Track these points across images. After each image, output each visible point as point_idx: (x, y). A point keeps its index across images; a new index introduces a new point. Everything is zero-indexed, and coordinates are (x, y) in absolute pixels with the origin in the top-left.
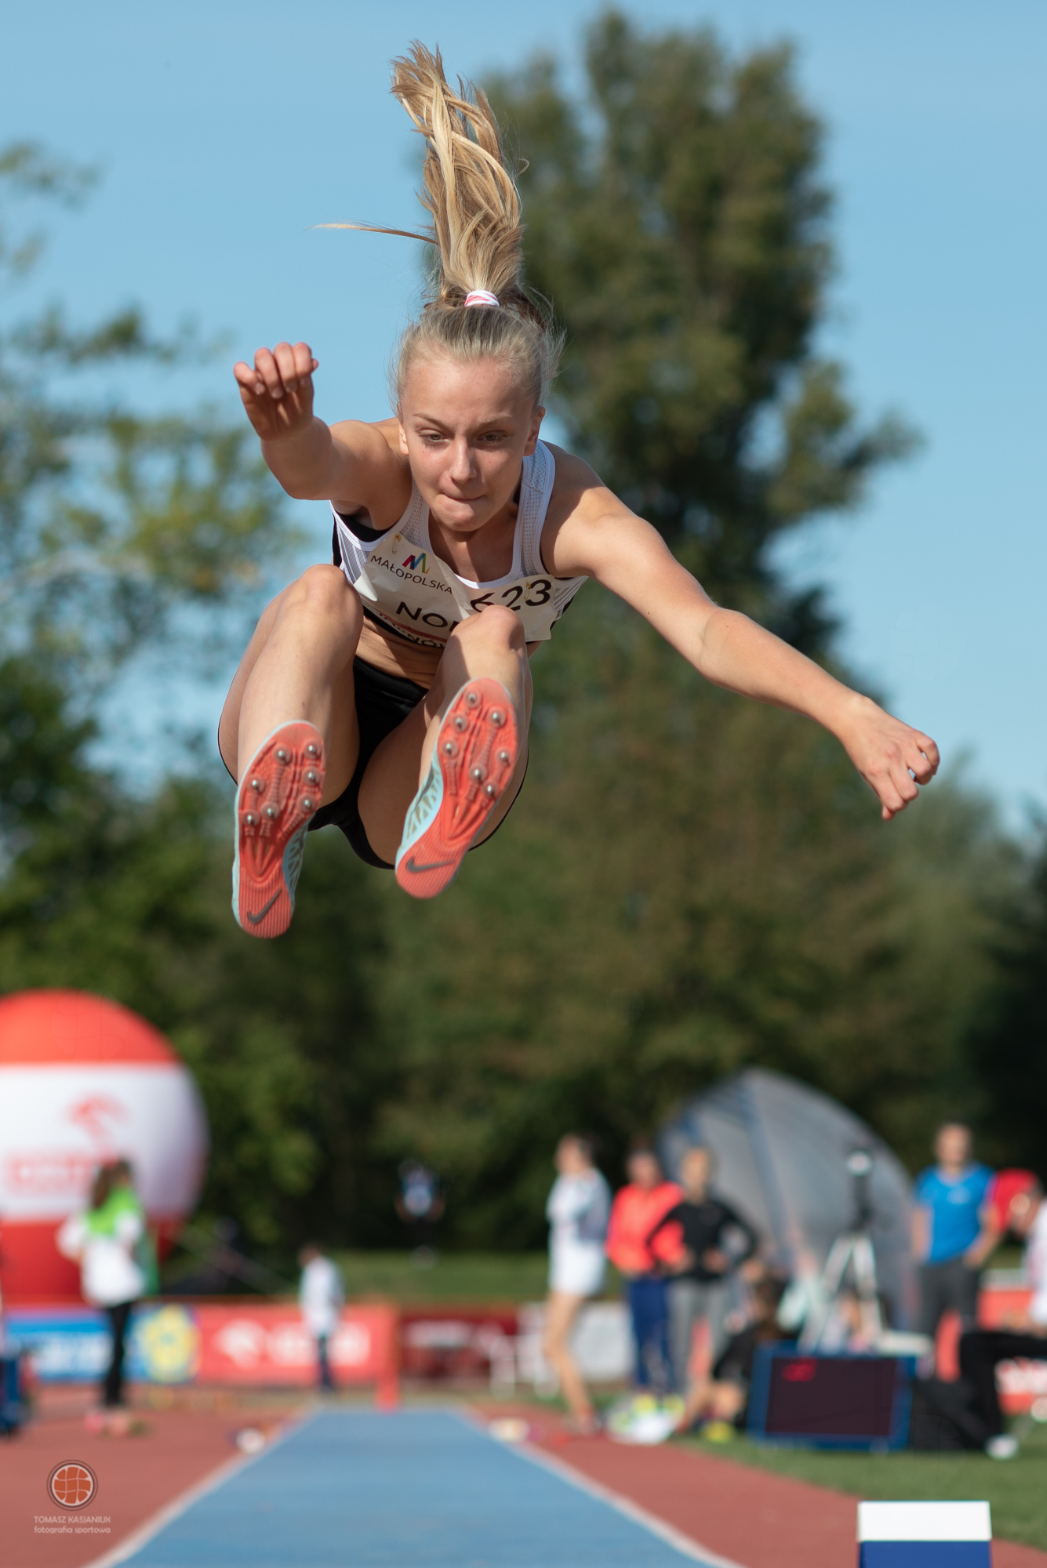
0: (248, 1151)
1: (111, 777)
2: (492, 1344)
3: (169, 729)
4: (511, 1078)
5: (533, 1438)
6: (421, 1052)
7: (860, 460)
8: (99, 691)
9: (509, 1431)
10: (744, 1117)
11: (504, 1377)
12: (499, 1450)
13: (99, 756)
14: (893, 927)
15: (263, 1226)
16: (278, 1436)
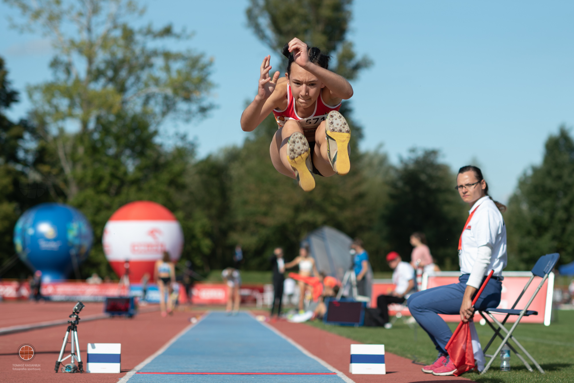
0: (194, 243)
1: (161, 145)
2: (257, 295)
3: (177, 134)
4: (263, 226)
5: (266, 321)
6: (240, 218)
7: (357, 67)
8: (158, 123)
9: (261, 319)
10: (323, 238)
11: (260, 303)
12: (258, 324)
13: (157, 140)
14: (363, 188)
15: (198, 261)
16: (201, 318)
